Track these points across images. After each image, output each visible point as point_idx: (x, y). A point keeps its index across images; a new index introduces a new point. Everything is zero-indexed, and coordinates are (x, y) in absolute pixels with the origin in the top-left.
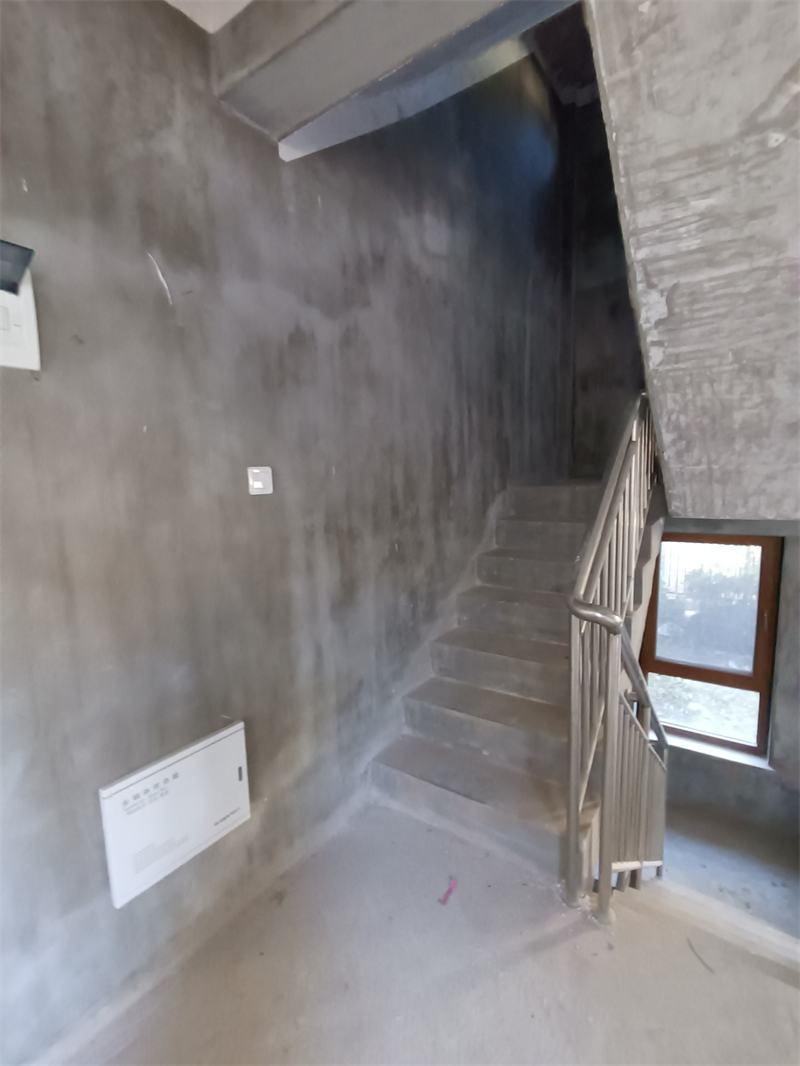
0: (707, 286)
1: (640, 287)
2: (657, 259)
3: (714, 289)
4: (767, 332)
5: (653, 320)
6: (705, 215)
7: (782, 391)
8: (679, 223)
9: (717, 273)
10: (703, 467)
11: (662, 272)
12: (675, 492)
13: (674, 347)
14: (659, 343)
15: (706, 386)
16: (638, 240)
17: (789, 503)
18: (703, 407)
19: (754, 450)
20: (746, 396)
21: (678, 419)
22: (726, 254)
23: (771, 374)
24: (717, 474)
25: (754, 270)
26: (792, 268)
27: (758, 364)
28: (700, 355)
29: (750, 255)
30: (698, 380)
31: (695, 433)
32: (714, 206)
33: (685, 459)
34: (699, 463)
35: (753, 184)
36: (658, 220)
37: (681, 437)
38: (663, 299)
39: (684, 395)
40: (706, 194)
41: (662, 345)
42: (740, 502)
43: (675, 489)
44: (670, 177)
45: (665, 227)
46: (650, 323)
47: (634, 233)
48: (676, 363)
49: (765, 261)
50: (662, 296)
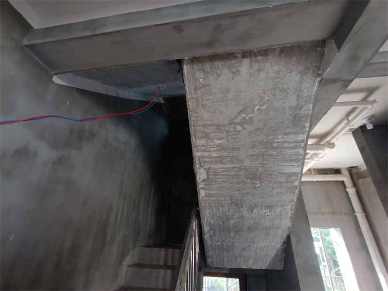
0: (220, 170)
1: (197, 166)
2: (203, 157)
3: (222, 171)
4: (239, 190)
5: (202, 179)
6: (218, 146)
7: (246, 213)
8: (211, 147)
9: (223, 166)
10: (220, 243)
11: (205, 162)
12: (209, 254)
13: (209, 191)
14: (204, 189)
15: (220, 208)
16: (197, 149)
17: (251, 261)
18: (219, 217)
19: (238, 237)
20: (234, 214)
21: (210, 220)
22: (226, 160)
23: (242, 206)
24: (225, 247)
25: (234, 168)
26: (246, 169)
27: (237, 202)
28: (218, 195)
29: (233, 162)
30: (217, 205)
31: (217, 228)
32: (222, 144)
33: (213, 239)
34: (218, 241)
35: (233, 140)
36: (204, 144)
37: (211, 229)
38: (205, 172)
39: (213, 211)
40: (219, 139)
41: (205, 190)
42: (234, 260)
43: (210, 253)
44: (208, 131)
45: (206, 147)
46: (200, 180)
47: (196, 147)
48: (210, 197)
49: (238, 165)
50: (205, 170)
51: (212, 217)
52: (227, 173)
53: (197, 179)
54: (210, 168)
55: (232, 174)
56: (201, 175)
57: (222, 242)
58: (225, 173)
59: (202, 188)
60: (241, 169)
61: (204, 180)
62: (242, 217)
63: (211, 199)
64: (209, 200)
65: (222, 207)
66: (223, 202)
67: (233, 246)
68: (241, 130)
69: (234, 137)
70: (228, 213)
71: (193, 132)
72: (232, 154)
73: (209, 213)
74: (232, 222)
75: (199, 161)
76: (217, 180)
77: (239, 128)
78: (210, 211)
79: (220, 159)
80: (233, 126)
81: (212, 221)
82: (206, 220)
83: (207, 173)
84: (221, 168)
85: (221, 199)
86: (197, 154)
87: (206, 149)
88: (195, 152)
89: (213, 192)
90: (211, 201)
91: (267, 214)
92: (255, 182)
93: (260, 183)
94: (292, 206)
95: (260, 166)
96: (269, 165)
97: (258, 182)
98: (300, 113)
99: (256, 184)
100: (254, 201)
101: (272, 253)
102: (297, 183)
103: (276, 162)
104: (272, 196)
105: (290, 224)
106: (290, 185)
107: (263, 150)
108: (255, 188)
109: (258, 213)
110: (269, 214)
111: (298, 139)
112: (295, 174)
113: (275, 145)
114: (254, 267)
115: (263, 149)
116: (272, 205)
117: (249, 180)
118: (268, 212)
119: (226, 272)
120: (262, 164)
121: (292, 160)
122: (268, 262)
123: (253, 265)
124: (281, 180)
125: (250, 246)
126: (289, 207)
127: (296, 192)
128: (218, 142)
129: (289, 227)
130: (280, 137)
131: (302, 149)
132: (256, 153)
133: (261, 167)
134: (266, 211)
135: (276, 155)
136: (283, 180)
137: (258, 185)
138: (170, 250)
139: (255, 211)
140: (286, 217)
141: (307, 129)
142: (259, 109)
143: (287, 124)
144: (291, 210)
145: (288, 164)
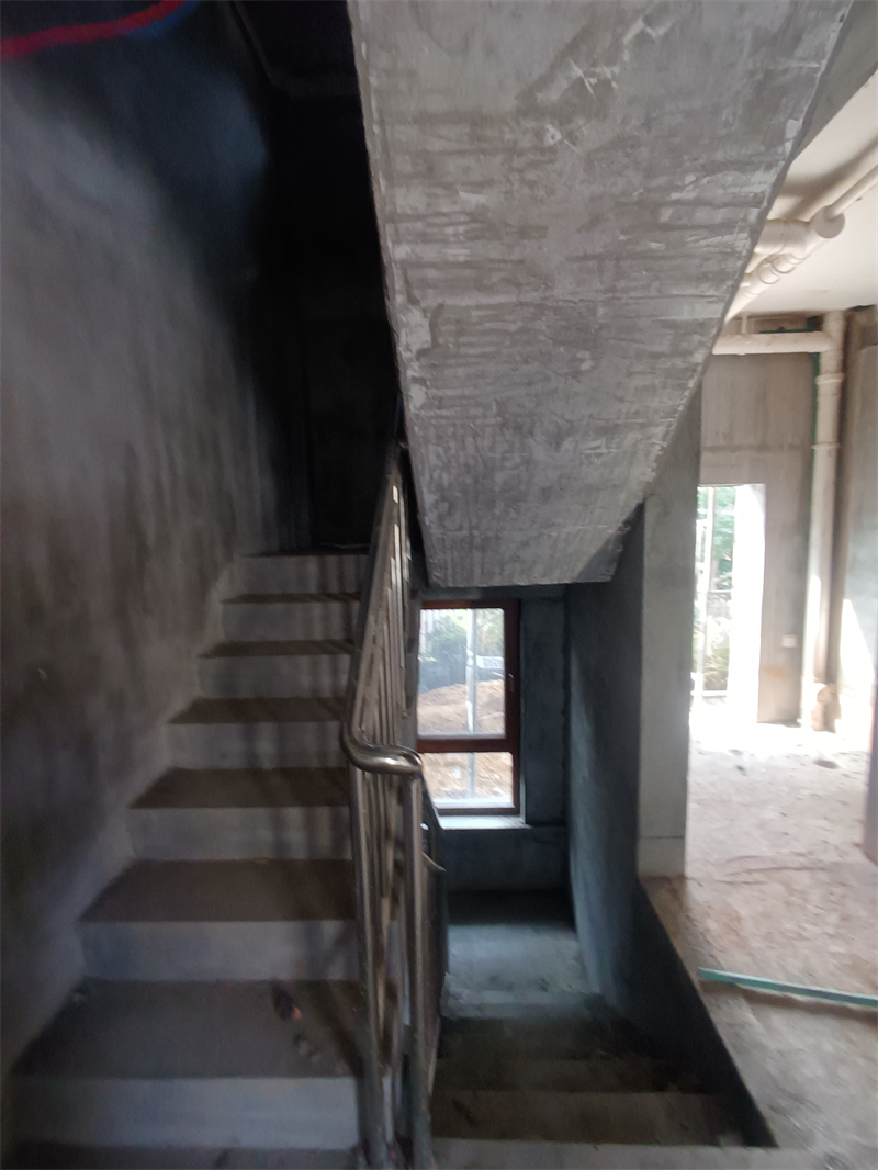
0: (475, 313)
1: (399, 299)
2: (419, 264)
3: (481, 320)
4: (530, 384)
5: (415, 348)
6: (475, 216)
7: (540, 452)
8: (444, 220)
9: (485, 300)
10: (465, 532)
11: (425, 284)
12: (436, 561)
13: (437, 388)
14: (420, 381)
15: (469, 440)
16: (397, 230)
17: (539, 569)
18: (466, 465)
19: (513, 514)
20: (507, 455)
21: (440, 477)
22: (496, 277)
23: (531, 433)
24: (477, 541)
25: (521, 304)
26: (557, 310)
27: (520, 420)
28: (465, 402)
29: (518, 285)
30: (461, 432)
31: (458, 494)
32: (484, 208)
33: (447, 524)
34: (460, 528)
35: (526, 190)
36: (422, 208)
37: (444, 499)
38: (426, 323)
39: (447, 449)
40: (477, 187)
41: (425, 384)
42: (497, 570)
43: (436, 557)
44: (436, 145)
45: (429, 220)
46: (410, 351)
47: (392, 219)
48: (439, 408)
49: (532, 296)
50: (425, 317)
51: (446, 467)
52: (498, 325)
53: (400, 349)
54: (441, 307)
55: (513, 328)
56: (411, 333)
57: (471, 528)
58: (488, 325)
59: (415, 380)
60: (541, 308)
61: (422, 353)
62: (528, 462)
63: (444, 412)
64: (437, 417)
65: (475, 436)
66: (479, 422)
67: (498, 538)
68: (561, 142)
69: (531, 175)
70: (492, 455)
71: (379, 148)
72: (516, 255)
73: (438, 456)
74: (499, 477)
75: (407, 282)
76: (463, 350)
77: (553, 134)
78: (441, 451)
79: (477, 276)
80: (530, 124)
81: (445, 477)
82: (427, 476)
83: (433, 327)
84: (479, 307)
85: (472, 412)
86: (396, 250)
87: (429, 230)
88: (390, 244)
89: (449, 392)
90: (443, 422)
91: (598, 451)
92: (579, 355)
93: (594, 358)
94: (670, 425)
95: (603, 297)
96: (632, 294)
97: (587, 354)
98: (785, 71)
99: (582, 361)
100: (568, 416)
101: (592, 548)
102: (699, 357)
103: (655, 285)
104: (621, 400)
105: (650, 475)
106: (679, 362)
107: (622, 238)
108: (577, 375)
109: (576, 448)
110: (604, 450)
111: (746, 189)
112: (702, 326)
113: (666, 215)
114: (545, 581)
115: (623, 233)
116: (616, 426)
117: (562, 349)
118: (600, 447)
119: (474, 596)
120: (613, 289)
121: (703, 278)
122: (580, 567)
123: (544, 576)
124: (657, 348)
125: (541, 535)
126: (659, 431)
127: (691, 384)
128: (472, 200)
129: (648, 482)
130: (690, 178)
131: (745, 235)
132: (599, 250)
133: (606, 303)
134: (597, 444)
135: (663, 258)
136: (664, 347)
137: (585, 367)
138: (332, 559)
139: (567, 444)
140: (647, 456)
141: (788, 146)
142: (642, 38)
143: (727, 124)
144: (664, 439)
145: (691, 291)
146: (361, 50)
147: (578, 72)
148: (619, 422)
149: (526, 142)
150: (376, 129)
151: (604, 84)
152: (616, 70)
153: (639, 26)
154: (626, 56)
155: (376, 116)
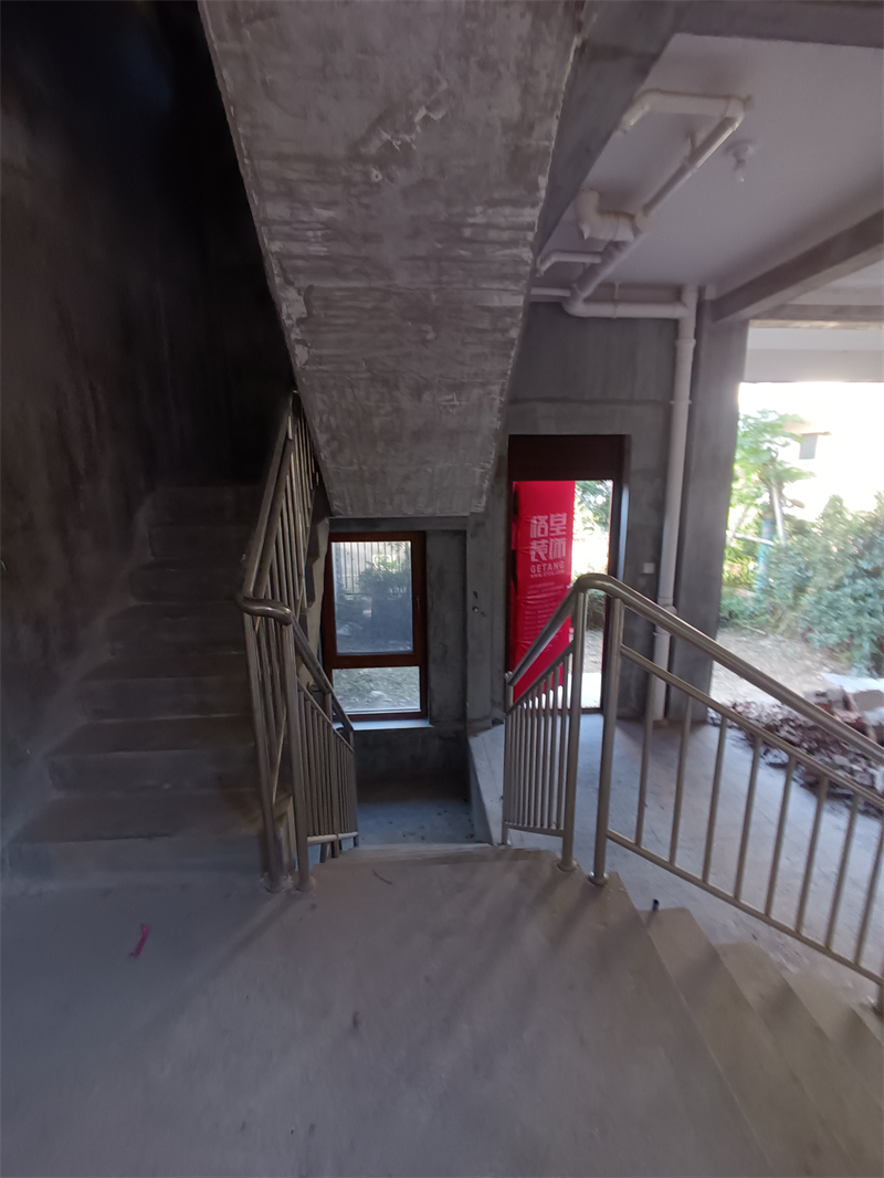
0: (337, 294)
1: (278, 280)
2: (290, 256)
3: (343, 299)
4: (389, 348)
5: (294, 317)
6: (327, 225)
7: (406, 402)
8: (306, 226)
9: (343, 284)
10: (355, 467)
11: (297, 270)
12: (334, 492)
13: (316, 348)
14: (302, 342)
15: (348, 391)
16: (269, 230)
17: (422, 500)
18: (349, 411)
19: (392, 453)
21: (328, 419)
22: (349, 268)
23: (397, 387)
24: (367, 475)
25: (372, 289)
26: (400, 295)
27: (386, 376)
28: (339, 359)
29: (368, 275)
30: (341, 383)
31: (344, 434)
32: (334, 220)
33: (339, 459)
35: (363, 210)
36: (287, 217)
37: (333, 438)
38: (301, 299)
39: (330, 397)
40: (326, 205)
41: (306, 345)
42: (387, 500)
43: (334, 489)
44: (293, 176)
45: (294, 225)
46: (291, 319)
47: (265, 222)
48: (320, 364)
49: (380, 284)
50: (299, 294)
51: (332, 412)
52: (356, 303)
53: (283, 317)
54: (311, 287)
55: (368, 306)
56: (291, 306)
57: (360, 464)
58: (349, 303)
59: (298, 341)
60: (387, 293)
61: (300, 321)
62: (397, 410)
63: (324, 367)
64: (319, 371)
65: (352, 387)
66: (353, 376)
67: (383, 473)
68: (383, 180)
69: (365, 200)
70: (368, 403)
71: (251, 175)
72: (362, 253)
73: (323, 401)
74: (377, 422)
75: (282, 268)
76: (331, 321)
77: (376, 175)
78: (326, 398)
79: (335, 266)
80: (359, 167)
81: (332, 419)
82: (317, 419)
83: (307, 302)
84: (339, 289)
85: (347, 368)
86: (272, 246)
87: (295, 232)
88: (266, 240)
89: (325, 352)
90: (325, 375)
91: (452, 403)
92: (423, 328)
93: (434, 330)
94: (503, 384)
95: (433, 287)
96: (455, 286)
97: (429, 328)
98: (529, 146)
99: (427, 332)
100: (423, 374)
101: (463, 483)
102: (514, 333)
103: (470, 280)
104: (462, 363)
106: (499, 336)
107: (439, 246)
108: (425, 342)
109: (434, 400)
110: (456, 403)
111: (519, 219)
112: (511, 311)
113: (467, 232)
115: (439, 242)
116: (463, 384)
117: (409, 323)
118: (453, 400)
120: (439, 282)
121: (503, 277)
124: (481, 326)
125: (418, 471)
126: (496, 388)
127: (513, 353)
128: (326, 214)
130: (479, 209)
131: (528, 249)
132: (423, 253)
133: (437, 291)
134: (450, 397)
135: (472, 261)
136: (485, 324)
137: (430, 336)
139: (426, 396)
140: (491, 408)
141: (543, 192)
142: (426, 119)
143: (497, 175)
144: (501, 395)
145: (496, 285)
146: (230, 111)
147: (386, 136)
148: (465, 381)
149: (358, 177)
150: (246, 161)
151: (406, 146)
152: (413, 137)
153: (422, 112)
154: (418, 129)
155: (245, 152)
